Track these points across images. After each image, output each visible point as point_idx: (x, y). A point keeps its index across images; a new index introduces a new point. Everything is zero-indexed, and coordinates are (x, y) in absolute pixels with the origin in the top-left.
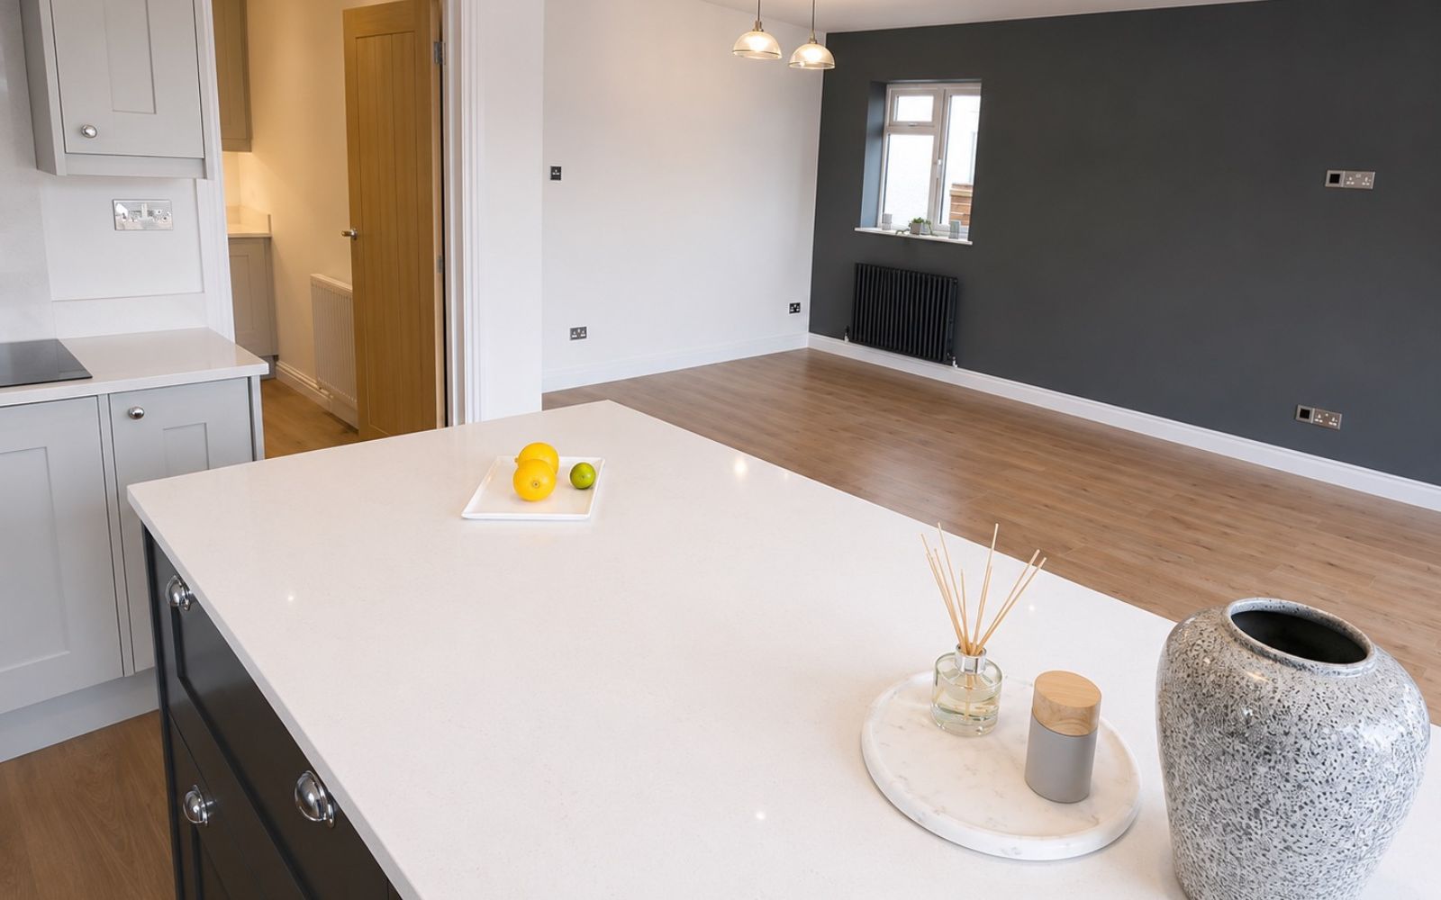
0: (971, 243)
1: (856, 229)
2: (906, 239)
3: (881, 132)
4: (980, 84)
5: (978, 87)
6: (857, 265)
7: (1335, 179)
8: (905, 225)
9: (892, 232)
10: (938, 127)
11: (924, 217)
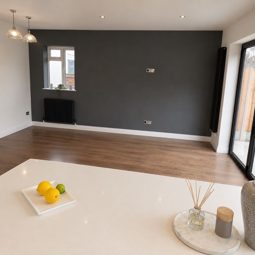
0: (76, 91)
1: (43, 89)
2: (58, 91)
3: (47, 61)
4: (74, 47)
5: (74, 48)
6: (45, 99)
7: (148, 70)
8: (57, 87)
9: (54, 89)
10: (62, 58)
11: (62, 84)
